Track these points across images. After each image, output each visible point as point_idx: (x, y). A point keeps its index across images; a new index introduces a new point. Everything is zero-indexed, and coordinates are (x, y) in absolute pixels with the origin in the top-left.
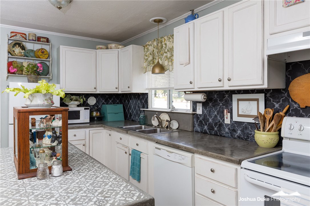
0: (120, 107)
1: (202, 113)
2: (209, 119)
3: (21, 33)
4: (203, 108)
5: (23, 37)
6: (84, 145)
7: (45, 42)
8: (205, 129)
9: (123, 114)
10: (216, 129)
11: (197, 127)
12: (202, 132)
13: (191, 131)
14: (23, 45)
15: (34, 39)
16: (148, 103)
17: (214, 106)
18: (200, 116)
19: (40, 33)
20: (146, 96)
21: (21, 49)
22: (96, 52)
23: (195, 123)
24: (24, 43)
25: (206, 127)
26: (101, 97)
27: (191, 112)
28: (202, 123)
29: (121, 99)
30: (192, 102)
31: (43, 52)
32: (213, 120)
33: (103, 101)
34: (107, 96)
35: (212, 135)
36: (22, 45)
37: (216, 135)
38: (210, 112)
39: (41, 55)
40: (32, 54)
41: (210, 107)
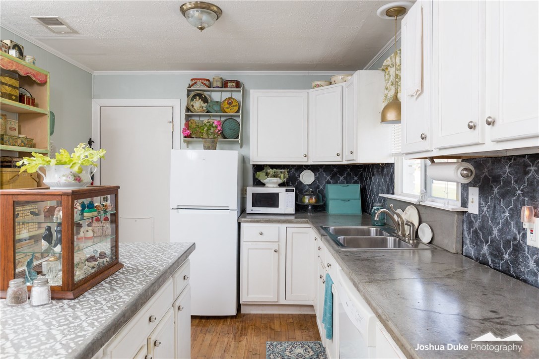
0: (354, 190)
1: (479, 211)
2: (491, 227)
3: (202, 79)
4: (480, 199)
5: (205, 84)
6: (275, 251)
7: (233, 87)
8: (483, 251)
9: (359, 203)
10: (506, 256)
11: (469, 245)
12: (477, 259)
13: (454, 252)
14: (205, 96)
15: (219, 85)
16: (393, 182)
17: (503, 196)
18: (474, 218)
19: (227, 75)
20: (392, 170)
21: (202, 103)
22: (308, 93)
23: (466, 233)
24: (206, 94)
25: (485, 247)
26: (324, 171)
27: (458, 206)
28: (478, 237)
29: (361, 175)
30: (460, 184)
31: (230, 104)
32: (501, 231)
33: (329, 178)
34: (335, 169)
35: (499, 270)
36: (203, 96)
37: (506, 272)
38: (494, 212)
39: (228, 108)
40: (216, 108)
41: (495, 198)
